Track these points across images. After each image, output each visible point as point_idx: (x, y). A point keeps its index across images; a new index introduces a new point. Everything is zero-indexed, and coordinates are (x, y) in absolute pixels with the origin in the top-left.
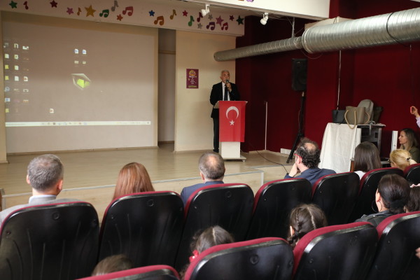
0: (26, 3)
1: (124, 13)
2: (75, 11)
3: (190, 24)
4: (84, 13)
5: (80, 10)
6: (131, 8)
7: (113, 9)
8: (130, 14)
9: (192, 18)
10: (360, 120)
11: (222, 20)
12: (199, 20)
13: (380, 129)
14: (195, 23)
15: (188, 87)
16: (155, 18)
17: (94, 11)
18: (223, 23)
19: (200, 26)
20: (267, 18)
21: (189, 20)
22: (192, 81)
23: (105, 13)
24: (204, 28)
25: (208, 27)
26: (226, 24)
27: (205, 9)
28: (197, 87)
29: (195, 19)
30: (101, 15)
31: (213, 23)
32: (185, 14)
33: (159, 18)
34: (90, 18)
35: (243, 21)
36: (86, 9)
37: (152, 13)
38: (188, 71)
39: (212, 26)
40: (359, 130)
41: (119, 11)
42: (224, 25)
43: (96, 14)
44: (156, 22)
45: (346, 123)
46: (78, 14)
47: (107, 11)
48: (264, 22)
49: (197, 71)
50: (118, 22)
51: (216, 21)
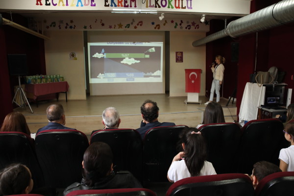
0: (90, 26)
1: (138, 25)
2: (113, 26)
3: (175, 27)
4: (117, 27)
5: (115, 26)
6: (141, 22)
7: (132, 23)
8: (141, 25)
9: (176, 24)
10: (265, 81)
11: (195, 24)
12: (180, 24)
13: (283, 87)
14: (178, 27)
15: (176, 62)
16: (155, 26)
17: (122, 25)
18: (195, 25)
19: (181, 28)
20: (204, 18)
21: (175, 25)
22: (179, 58)
23: (128, 26)
24: (184, 29)
25: (186, 28)
26: (198, 25)
27: (161, 16)
28: (182, 62)
29: (178, 24)
30: (126, 27)
31: (190, 26)
32: (172, 22)
33: (157, 26)
34: (120, 30)
35: (209, 23)
36: (118, 25)
37: (153, 23)
38: (177, 53)
39: (189, 27)
40: (264, 87)
41: (135, 24)
42: (196, 26)
43: (123, 27)
44: (155, 28)
45: (256, 83)
46: (115, 28)
47: (129, 25)
48: (203, 20)
49: (182, 53)
50: (135, 30)
51: (191, 24)
